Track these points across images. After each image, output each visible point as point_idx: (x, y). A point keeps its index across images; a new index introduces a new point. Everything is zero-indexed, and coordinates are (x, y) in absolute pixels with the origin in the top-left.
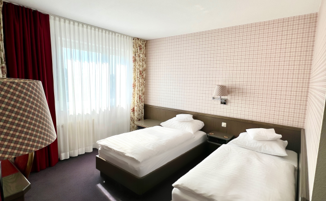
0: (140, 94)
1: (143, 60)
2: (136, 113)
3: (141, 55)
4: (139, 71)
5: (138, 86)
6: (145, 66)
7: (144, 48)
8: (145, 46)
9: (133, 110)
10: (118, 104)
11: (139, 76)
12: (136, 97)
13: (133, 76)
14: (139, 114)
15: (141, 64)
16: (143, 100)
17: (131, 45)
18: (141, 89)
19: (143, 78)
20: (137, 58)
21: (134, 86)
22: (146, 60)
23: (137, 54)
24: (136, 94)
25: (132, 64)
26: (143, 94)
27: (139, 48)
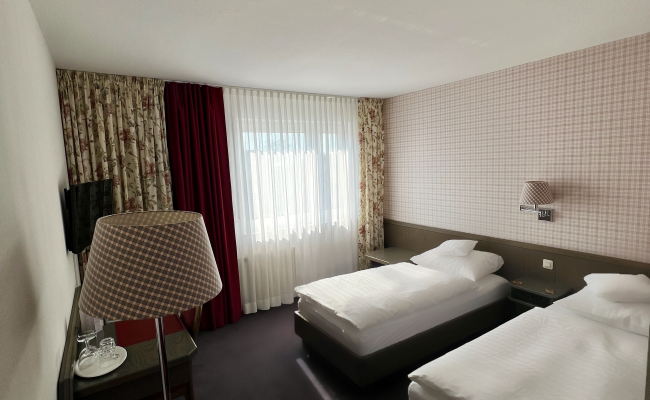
0: (376, 201)
1: (378, 138)
2: (368, 237)
3: (375, 129)
4: (370, 158)
5: (371, 185)
6: (382, 148)
7: (380, 114)
8: (382, 110)
9: (363, 231)
10: (334, 220)
11: (371, 168)
12: (367, 207)
13: (360, 168)
14: (374, 238)
15: (375, 144)
16: (382, 212)
17: (356, 112)
18: (376, 191)
19: (379, 170)
20: (367, 136)
21: (363, 186)
22: (384, 136)
23: (366, 127)
24: (367, 202)
25: (358, 147)
26: (382, 199)
27: (369, 116)
